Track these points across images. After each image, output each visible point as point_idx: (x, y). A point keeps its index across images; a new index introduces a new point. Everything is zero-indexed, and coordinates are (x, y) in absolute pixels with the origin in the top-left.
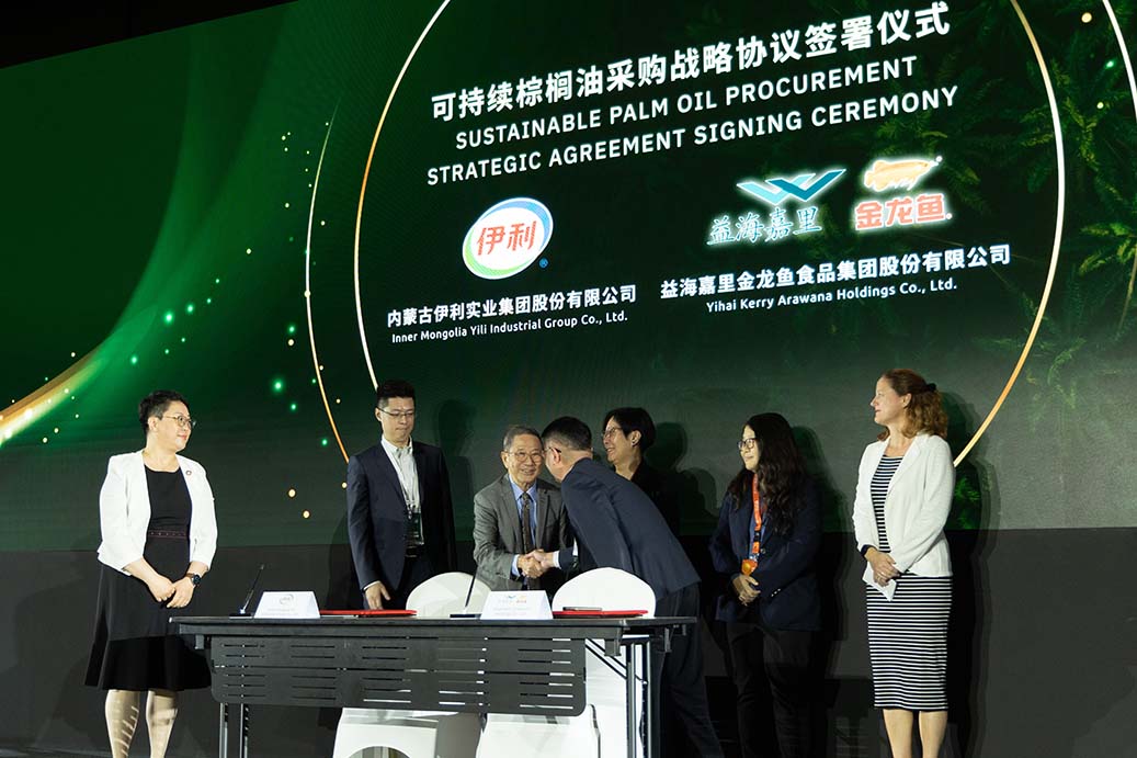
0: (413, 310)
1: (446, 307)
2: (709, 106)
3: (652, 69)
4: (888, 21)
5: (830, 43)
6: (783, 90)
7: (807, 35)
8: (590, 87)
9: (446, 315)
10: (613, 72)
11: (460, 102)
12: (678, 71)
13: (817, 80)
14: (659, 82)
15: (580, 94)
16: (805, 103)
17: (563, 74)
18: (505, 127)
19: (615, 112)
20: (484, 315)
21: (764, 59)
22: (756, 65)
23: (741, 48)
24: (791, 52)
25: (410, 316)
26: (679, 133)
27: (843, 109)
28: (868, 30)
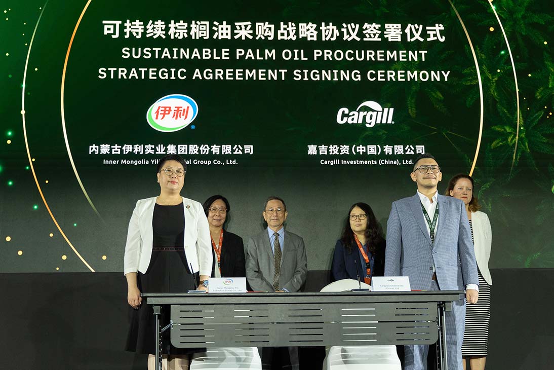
0: (108, 146)
1: (131, 146)
2: (303, 58)
3: (265, 31)
4: (411, 28)
5: (377, 35)
6: (350, 57)
7: (364, 28)
8: (222, 34)
9: (131, 151)
10: (238, 28)
11: (126, 27)
12: (282, 34)
13: (370, 55)
14: (269, 39)
15: (215, 37)
16: (365, 66)
17: (202, 23)
18: (160, 49)
19: (239, 52)
20: (157, 153)
21: (337, 37)
22: (332, 39)
23: (323, 28)
24: (354, 36)
25: (105, 149)
26: (283, 71)
27: (386, 74)
28: (399, 32)
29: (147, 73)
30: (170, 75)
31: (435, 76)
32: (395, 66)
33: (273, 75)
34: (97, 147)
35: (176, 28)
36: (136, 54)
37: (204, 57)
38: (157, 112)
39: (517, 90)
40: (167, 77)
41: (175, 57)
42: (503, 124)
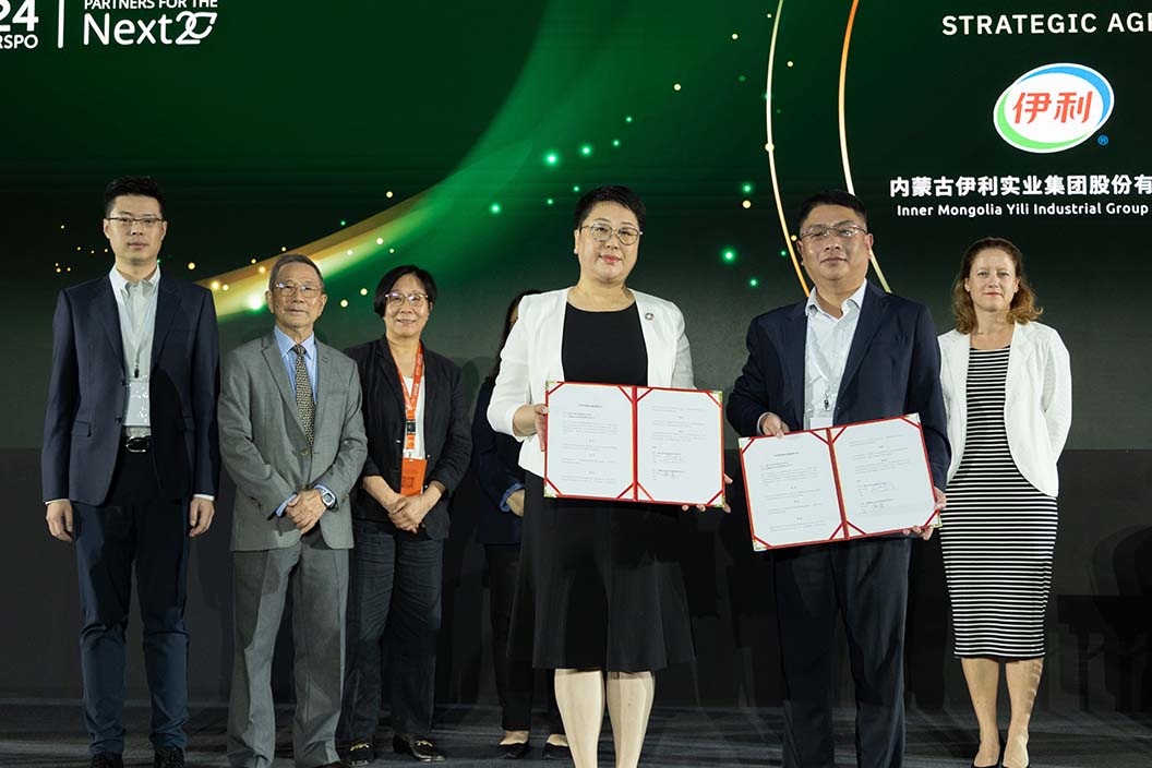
1: (973, 179)
9: (973, 189)
20: (1025, 193)
25: (921, 186)
34: (906, 182)
40: (1062, 30)
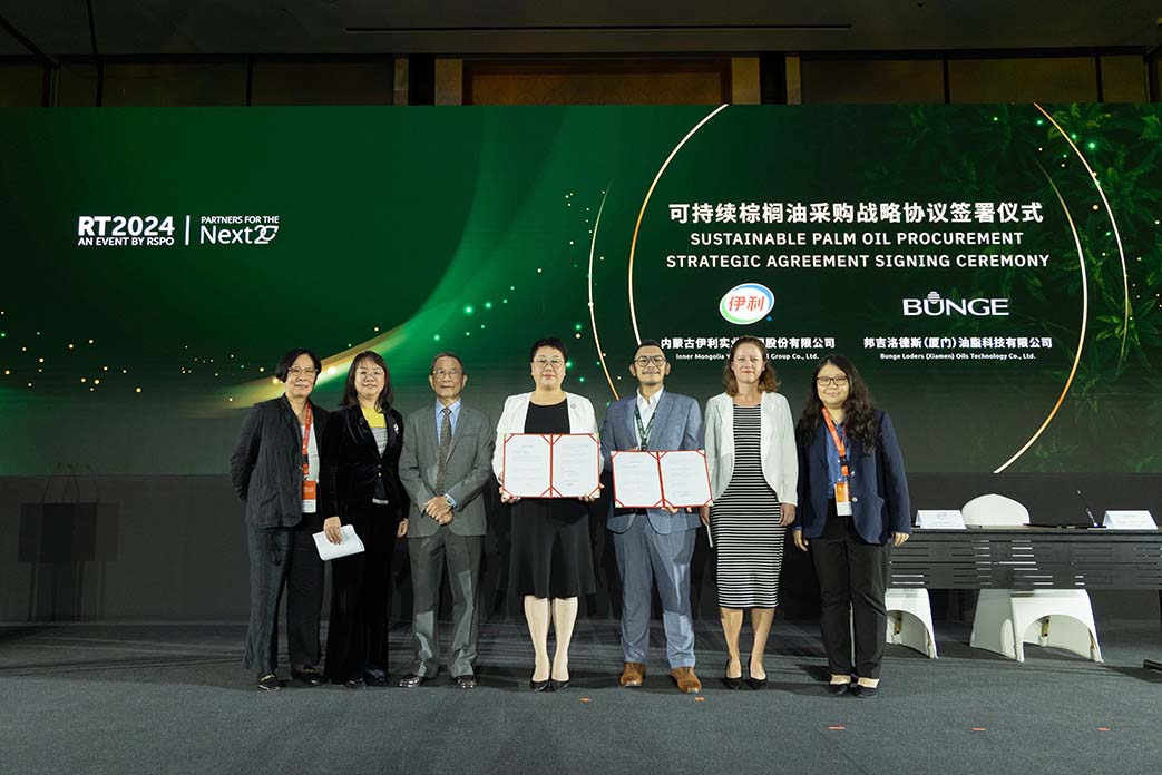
0: (680, 340)
1: (705, 339)
2: (885, 243)
3: (843, 212)
4: (1004, 207)
5: (967, 216)
6: (937, 240)
7: (952, 207)
8: (797, 217)
9: (705, 344)
10: (814, 210)
11: (694, 211)
12: (862, 216)
13: (959, 238)
14: (849, 221)
15: (789, 220)
16: (953, 251)
17: (775, 204)
18: (731, 234)
19: (816, 237)
21: (922, 218)
22: (918, 221)
23: (907, 208)
24: (941, 216)
25: (678, 343)
26: (864, 257)
27: (977, 259)
28: (992, 212)
29: (718, 261)
30: (743, 263)
31: (1033, 261)
32: (988, 250)
33: (853, 261)
34: (669, 340)
35: (747, 211)
36: (707, 241)
37: (779, 243)
38: (731, 303)
39: (1125, 276)
40: (739, 265)
41: (748, 243)
42: (1109, 314)
